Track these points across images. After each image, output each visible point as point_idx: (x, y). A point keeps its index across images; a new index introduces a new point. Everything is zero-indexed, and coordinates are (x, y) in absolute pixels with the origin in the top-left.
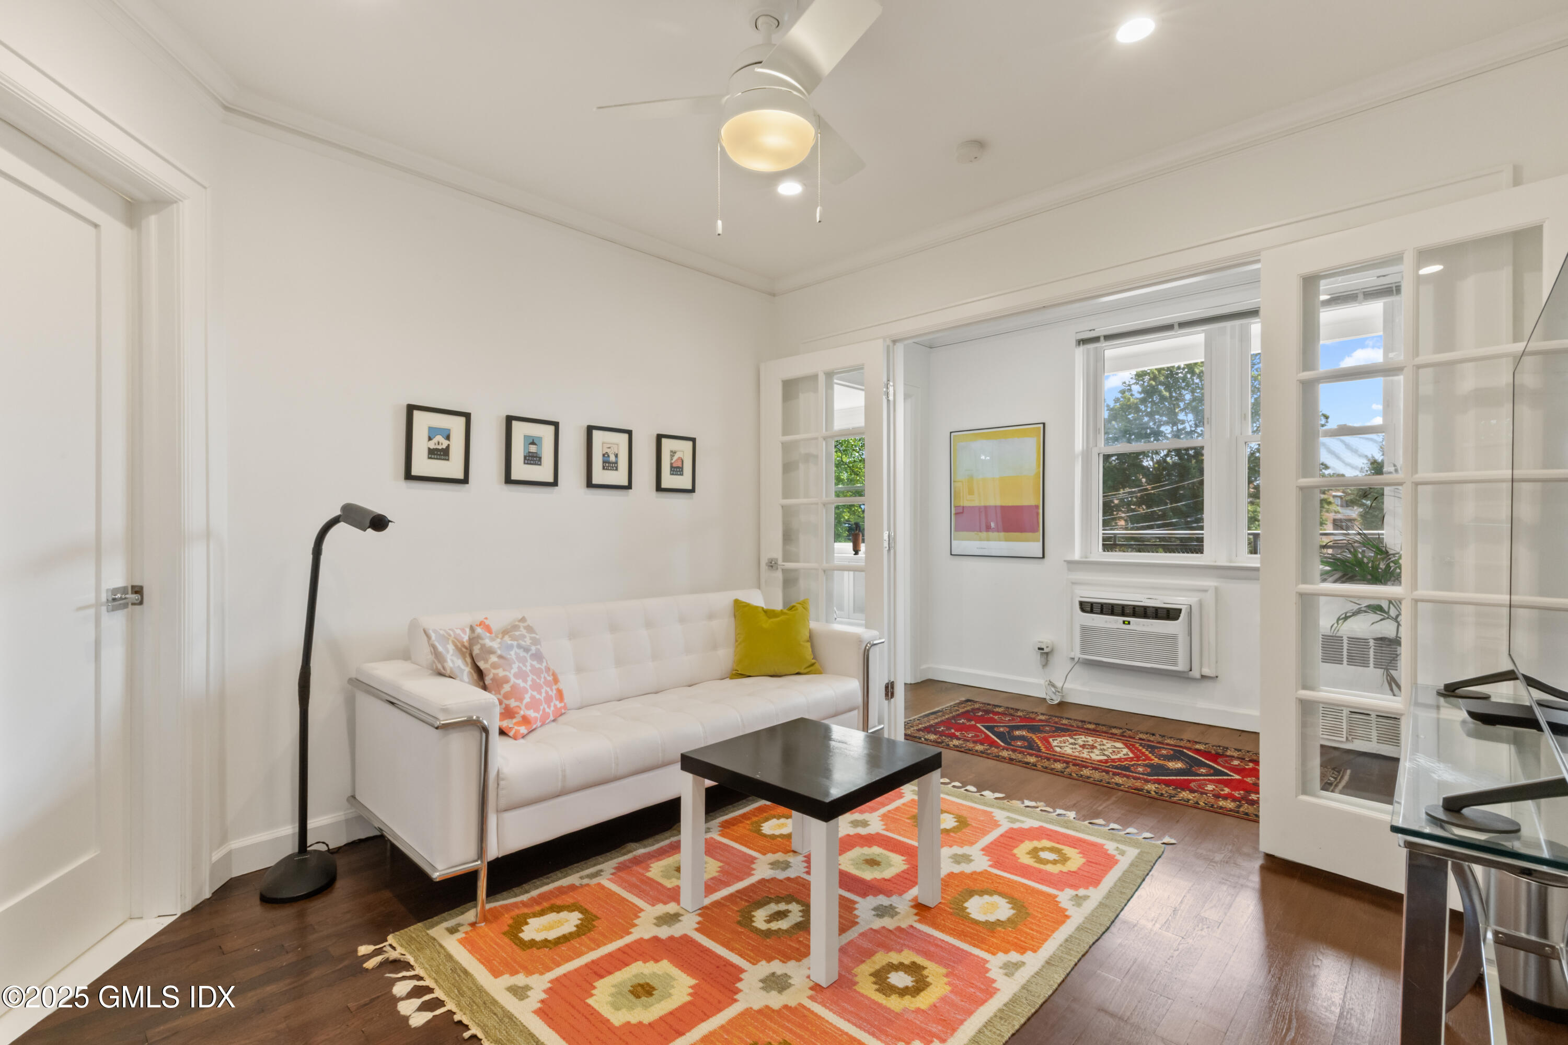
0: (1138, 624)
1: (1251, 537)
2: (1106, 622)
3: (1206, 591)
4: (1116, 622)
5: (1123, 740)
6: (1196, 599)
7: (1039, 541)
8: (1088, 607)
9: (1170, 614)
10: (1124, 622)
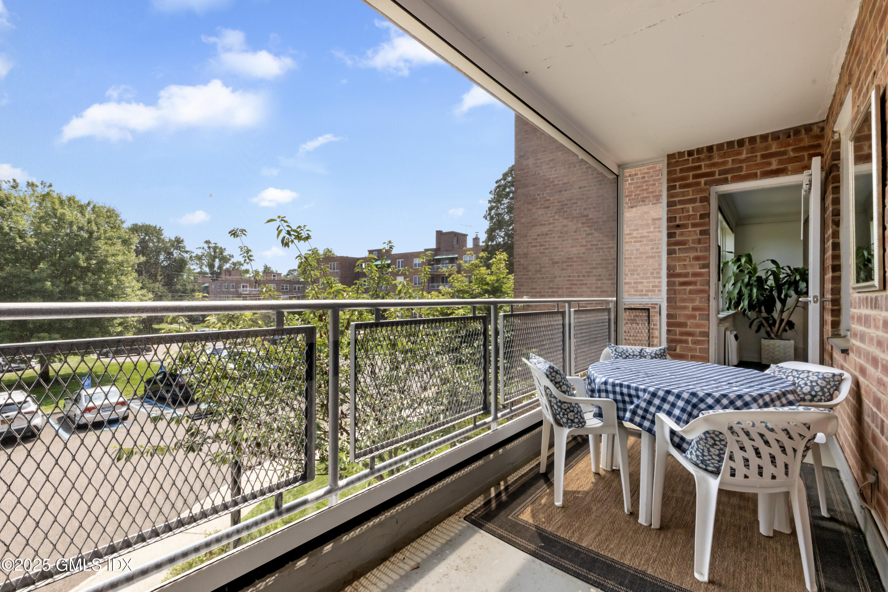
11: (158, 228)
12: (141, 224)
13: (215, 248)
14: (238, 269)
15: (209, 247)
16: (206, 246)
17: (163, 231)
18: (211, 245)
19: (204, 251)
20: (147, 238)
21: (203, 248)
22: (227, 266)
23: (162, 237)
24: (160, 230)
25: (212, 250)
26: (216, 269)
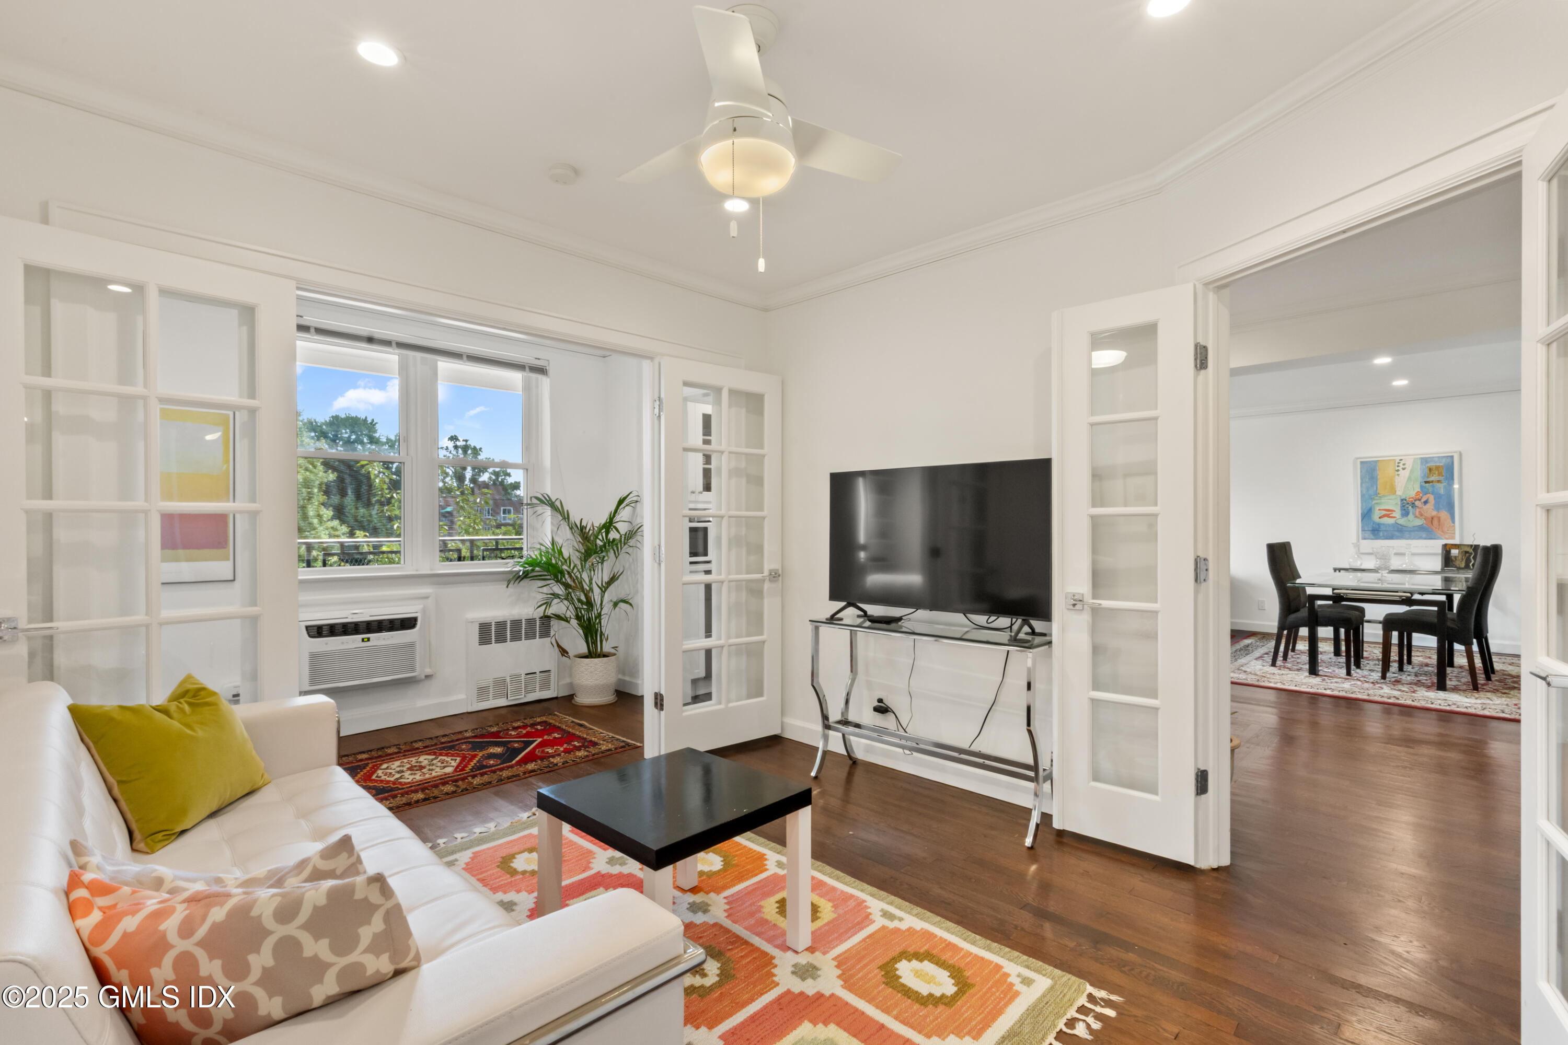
0: (379, 639)
1: (441, 543)
2: (343, 643)
3: (427, 598)
4: (353, 641)
5: (426, 751)
6: (421, 606)
7: (228, 559)
8: (317, 631)
9: (408, 623)
10: (363, 640)
11: (369, 421)
12: (343, 416)
13: (465, 448)
14: (502, 483)
15: (456, 447)
16: (451, 445)
17: (377, 426)
18: (458, 443)
19: (448, 454)
20: (353, 437)
21: (447, 448)
22: (485, 477)
23: (377, 435)
24: (373, 424)
25: (460, 451)
26: (467, 482)
